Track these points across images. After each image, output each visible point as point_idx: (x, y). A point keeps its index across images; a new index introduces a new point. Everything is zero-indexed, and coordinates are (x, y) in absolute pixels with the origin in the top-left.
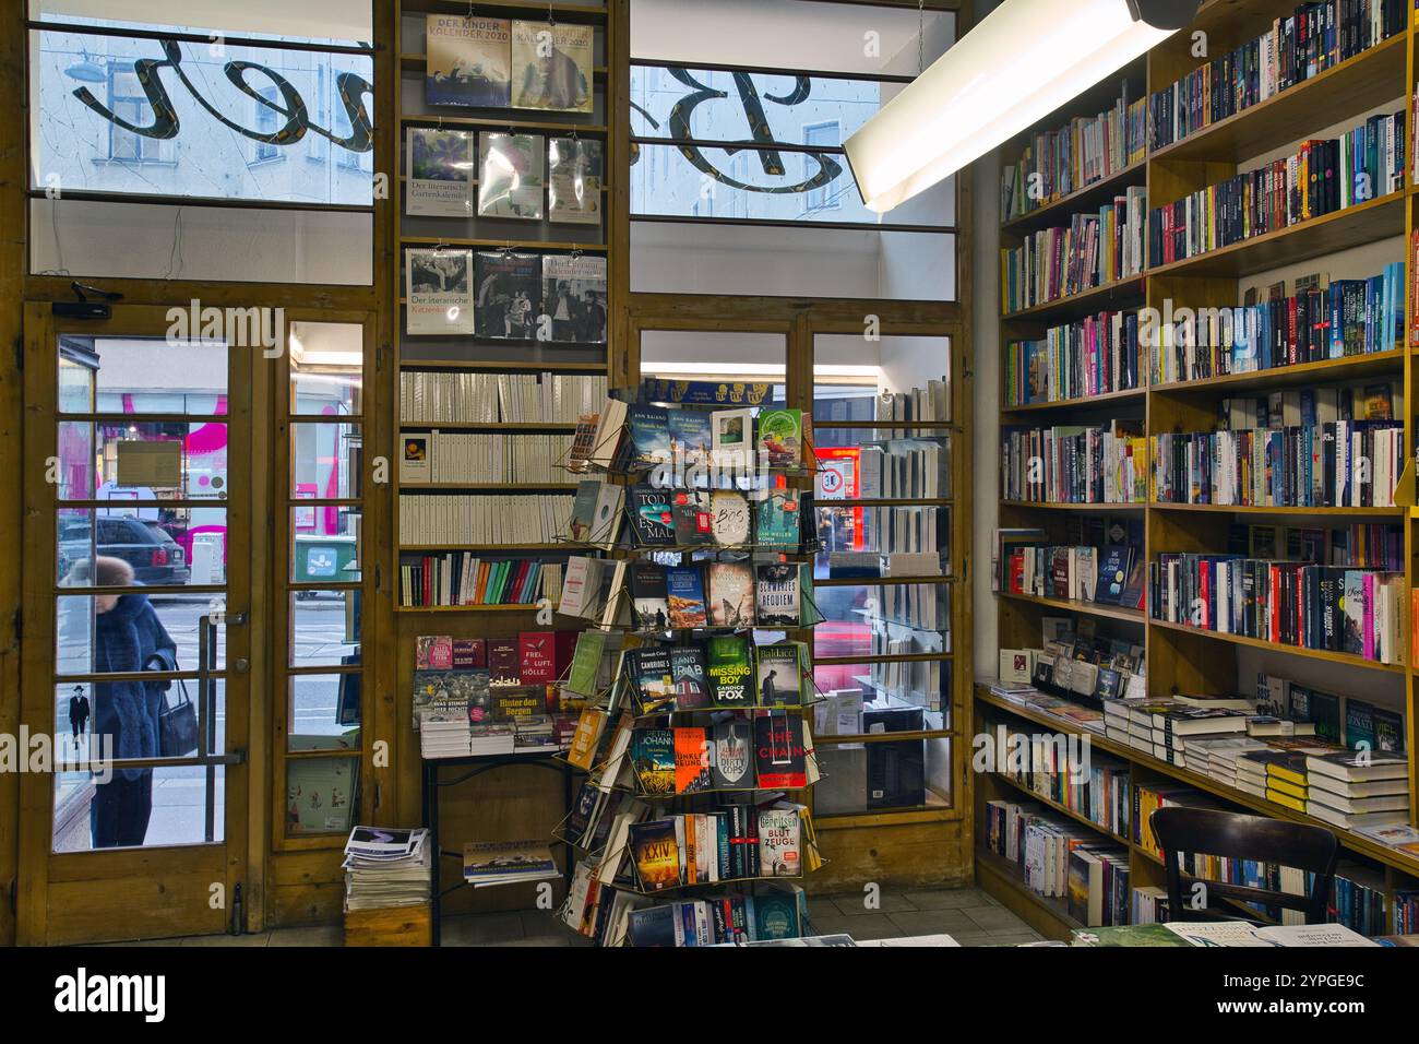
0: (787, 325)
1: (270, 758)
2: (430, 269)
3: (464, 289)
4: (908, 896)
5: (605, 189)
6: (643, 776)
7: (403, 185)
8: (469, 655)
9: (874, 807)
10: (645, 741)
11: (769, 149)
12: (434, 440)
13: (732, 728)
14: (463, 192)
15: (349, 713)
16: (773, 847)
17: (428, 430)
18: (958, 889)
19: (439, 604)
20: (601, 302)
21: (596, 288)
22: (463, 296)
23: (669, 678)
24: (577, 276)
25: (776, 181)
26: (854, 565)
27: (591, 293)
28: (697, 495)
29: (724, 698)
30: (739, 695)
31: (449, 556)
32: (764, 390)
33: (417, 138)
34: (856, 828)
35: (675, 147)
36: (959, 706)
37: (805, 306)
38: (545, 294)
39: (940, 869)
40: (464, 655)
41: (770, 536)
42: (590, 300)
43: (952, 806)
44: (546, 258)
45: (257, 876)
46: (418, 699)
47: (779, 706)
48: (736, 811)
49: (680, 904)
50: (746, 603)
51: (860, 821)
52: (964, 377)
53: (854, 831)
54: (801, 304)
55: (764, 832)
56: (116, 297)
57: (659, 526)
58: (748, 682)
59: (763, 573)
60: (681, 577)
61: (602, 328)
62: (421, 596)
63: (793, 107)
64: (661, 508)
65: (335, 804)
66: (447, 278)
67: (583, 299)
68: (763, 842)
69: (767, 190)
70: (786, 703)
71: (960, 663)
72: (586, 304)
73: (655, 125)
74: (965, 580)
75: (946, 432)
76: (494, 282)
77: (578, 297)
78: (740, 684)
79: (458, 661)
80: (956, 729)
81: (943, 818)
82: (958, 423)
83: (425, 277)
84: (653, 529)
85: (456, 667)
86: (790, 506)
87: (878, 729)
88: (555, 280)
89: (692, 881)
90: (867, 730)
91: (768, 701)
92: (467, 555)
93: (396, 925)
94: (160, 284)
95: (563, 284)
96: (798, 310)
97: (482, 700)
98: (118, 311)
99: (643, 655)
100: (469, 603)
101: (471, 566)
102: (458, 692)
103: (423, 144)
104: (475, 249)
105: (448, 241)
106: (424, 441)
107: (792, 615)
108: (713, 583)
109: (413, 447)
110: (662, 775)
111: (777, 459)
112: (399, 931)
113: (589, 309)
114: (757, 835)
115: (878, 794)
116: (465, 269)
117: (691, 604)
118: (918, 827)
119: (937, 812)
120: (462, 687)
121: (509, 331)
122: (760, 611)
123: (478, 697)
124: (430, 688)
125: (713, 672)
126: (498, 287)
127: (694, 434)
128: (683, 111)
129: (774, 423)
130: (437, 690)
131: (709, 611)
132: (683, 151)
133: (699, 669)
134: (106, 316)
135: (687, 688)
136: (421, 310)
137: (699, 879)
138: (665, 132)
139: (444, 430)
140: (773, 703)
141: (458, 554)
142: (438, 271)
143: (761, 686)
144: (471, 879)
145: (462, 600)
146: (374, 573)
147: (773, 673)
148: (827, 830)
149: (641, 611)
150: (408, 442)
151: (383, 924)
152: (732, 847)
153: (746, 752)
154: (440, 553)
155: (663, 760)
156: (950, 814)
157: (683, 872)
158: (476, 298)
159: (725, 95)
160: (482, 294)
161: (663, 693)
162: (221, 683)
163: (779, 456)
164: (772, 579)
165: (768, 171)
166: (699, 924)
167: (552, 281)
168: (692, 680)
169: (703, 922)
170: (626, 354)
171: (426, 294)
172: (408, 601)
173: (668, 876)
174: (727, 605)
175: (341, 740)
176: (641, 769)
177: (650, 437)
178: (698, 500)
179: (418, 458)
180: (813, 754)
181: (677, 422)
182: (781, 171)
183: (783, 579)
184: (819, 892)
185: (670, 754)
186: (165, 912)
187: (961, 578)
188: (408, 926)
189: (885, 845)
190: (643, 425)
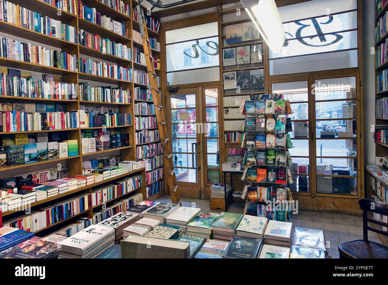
0: (308, 79)
1: (204, 169)
2: (228, 76)
3: (234, 79)
4: (343, 216)
5: (263, 54)
6: (248, 178)
7: (223, 60)
8: (239, 152)
9: (334, 193)
10: (250, 171)
11: (321, 36)
12: (230, 109)
13: (273, 170)
14: (234, 60)
15: (218, 162)
16: (279, 196)
17: (229, 108)
18: (359, 216)
19: (232, 142)
20: (263, 79)
21: (262, 76)
22: (235, 81)
23: (254, 158)
24: (257, 74)
25: (324, 43)
26: (328, 134)
27: (261, 77)
28: (262, 119)
29: (269, 163)
30: (272, 163)
31: (233, 132)
32: (279, 95)
33: (225, 51)
34: (328, 197)
35: (297, 40)
36: (359, 170)
37: (313, 74)
38: (251, 78)
39: (353, 210)
40: (238, 152)
41: (278, 128)
42: (260, 78)
43: (357, 195)
44: (251, 71)
45: (203, 190)
46: (228, 160)
47: (280, 165)
48: (272, 187)
49: (259, 205)
50: (274, 143)
51: (329, 195)
52: (360, 86)
53: (327, 198)
54: (311, 73)
55: (278, 193)
56: (178, 88)
57: (251, 126)
58: (274, 160)
59: (278, 136)
60: (260, 137)
61: (263, 84)
62: (229, 140)
63: (328, 24)
64: (252, 122)
65: (216, 178)
66: (231, 78)
67: (259, 78)
68: (277, 195)
69: (321, 46)
70: (282, 165)
71: (360, 159)
72: (259, 79)
73: (292, 36)
74: (361, 138)
75: (356, 101)
76: (240, 77)
77: (258, 78)
78: (273, 160)
79: (237, 153)
80: (358, 176)
81: (354, 198)
82: (358, 98)
83: (227, 78)
84: (250, 127)
85: (236, 154)
86: (283, 121)
87: (336, 174)
88: (253, 75)
89: (261, 201)
90: (333, 174)
91: (278, 164)
92: (237, 132)
93: (219, 201)
94: (185, 85)
95: (254, 76)
96: (310, 75)
97: (240, 161)
98: (179, 90)
99: (248, 153)
100: (237, 142)
101: (238, 134)
102: (235, 159)
103: (226, 52)
104: (236, 71)
105: (231, 70)
106: (228, 110)
107: (283, 146)
108: (267, 138)
109: (226, 111)
110: (253, 178)
111: (279, 111)
112: (220, 203)
113: (260, 80)
114: (276, 193)
115: (336, 190)
116: (235, 75)
117: (262, 143)
118: (346, 199)
119: (353, 196)
120: (236, 158)
121: (243, 87)
122: (276, 144)
123: (239, 160)
124: (230, 158)
125: (268, 157)
126: (241, 78)
127: (261, 106)
128: (299, 31)
129: (279, 103)
130: (232, 158)
131: (266, 144)
132: (299, 41)
133: (264, 156)
134: (177, 91)
135: (261, 160)
136: (226, 85)
137: (262, 200)
138: (295, 37)
139: (232, 108)
140: (279, 165)
141: (235, 132)
142: (229, 76)
143: (277, 161)
144: (233, 195)
145: (236, 141)
146: (221, 135)
147: (280, 158)
148: (320, 196)
149: (248, 144)
150: (225, 110)
151: (217, 201)
152: (270, 195)
153: (275, 175)
154: (232, 132)
155: (254, 175)
156: (357, 197)
157: (259, 199)
158: (237, 81)
159: (310, 25)
160: (238, 80)
161: (252, 161)
162: (195, 155)
163: (279, 110)
164: (279, 137)
165: (322, 41)
166: (263, 210)
167: (252, 76)
168: (262, 159)
169: (264, 210)
170: (269, 89)
171: (227, 81)
172: (226, 141)
173: (254, 199)
174: (270, 143)
175: (217, 167)
176: (248, 176)
177: (250, 107)
178: (262, 120)
179: (227, 113)
180: (291, 177)
181: (258, 104)
182: (325, 40)
183: (281, 137)
184: (318, 210)
185: (256, 173)
186: (190, 193)
187: (360, 138)
188: (221, 202)
189: (336, 202)
190: (248, 105)
